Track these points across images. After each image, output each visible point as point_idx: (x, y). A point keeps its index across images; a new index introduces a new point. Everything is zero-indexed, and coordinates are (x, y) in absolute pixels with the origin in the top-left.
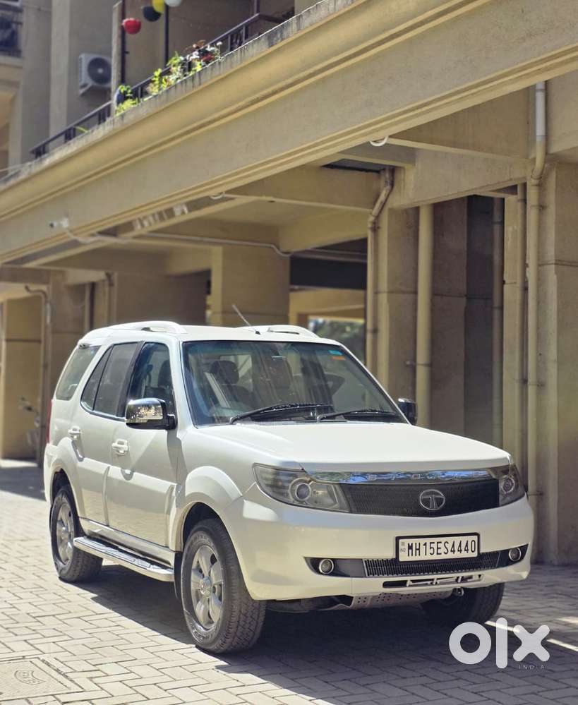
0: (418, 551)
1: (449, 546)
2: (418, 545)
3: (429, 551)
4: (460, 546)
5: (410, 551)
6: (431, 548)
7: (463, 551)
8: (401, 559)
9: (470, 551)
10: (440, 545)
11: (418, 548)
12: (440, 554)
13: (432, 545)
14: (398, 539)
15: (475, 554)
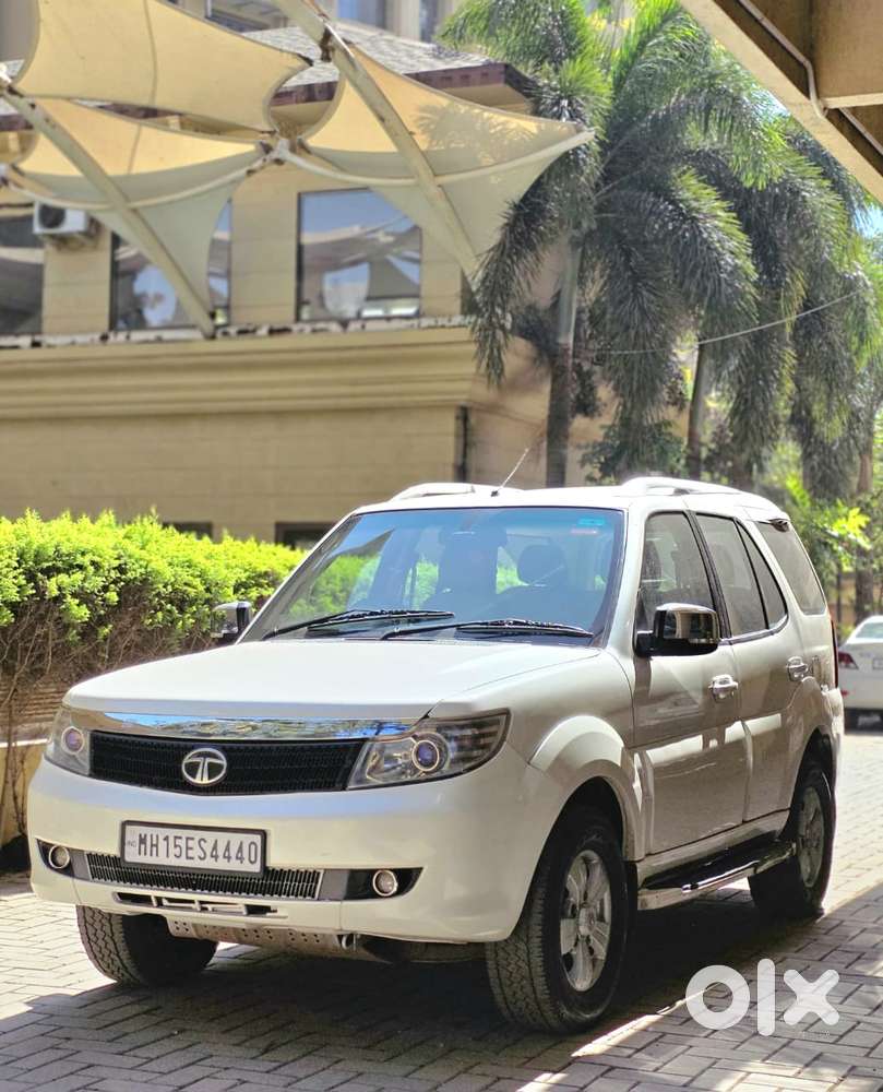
0: (154, 849)
1: (208, 847)
2: (154, 838)
3: (173, 851)
4: (228, 849)
5: (143, 846)
6: (176, 846)
7: (233, 859)
8: (128, 858)
9: (246, 861)
10: (191, 843)
11: (154, 842)
12: (192, 858)
13: (178, 842)
14: (125, 824)
15: (256, 868)
